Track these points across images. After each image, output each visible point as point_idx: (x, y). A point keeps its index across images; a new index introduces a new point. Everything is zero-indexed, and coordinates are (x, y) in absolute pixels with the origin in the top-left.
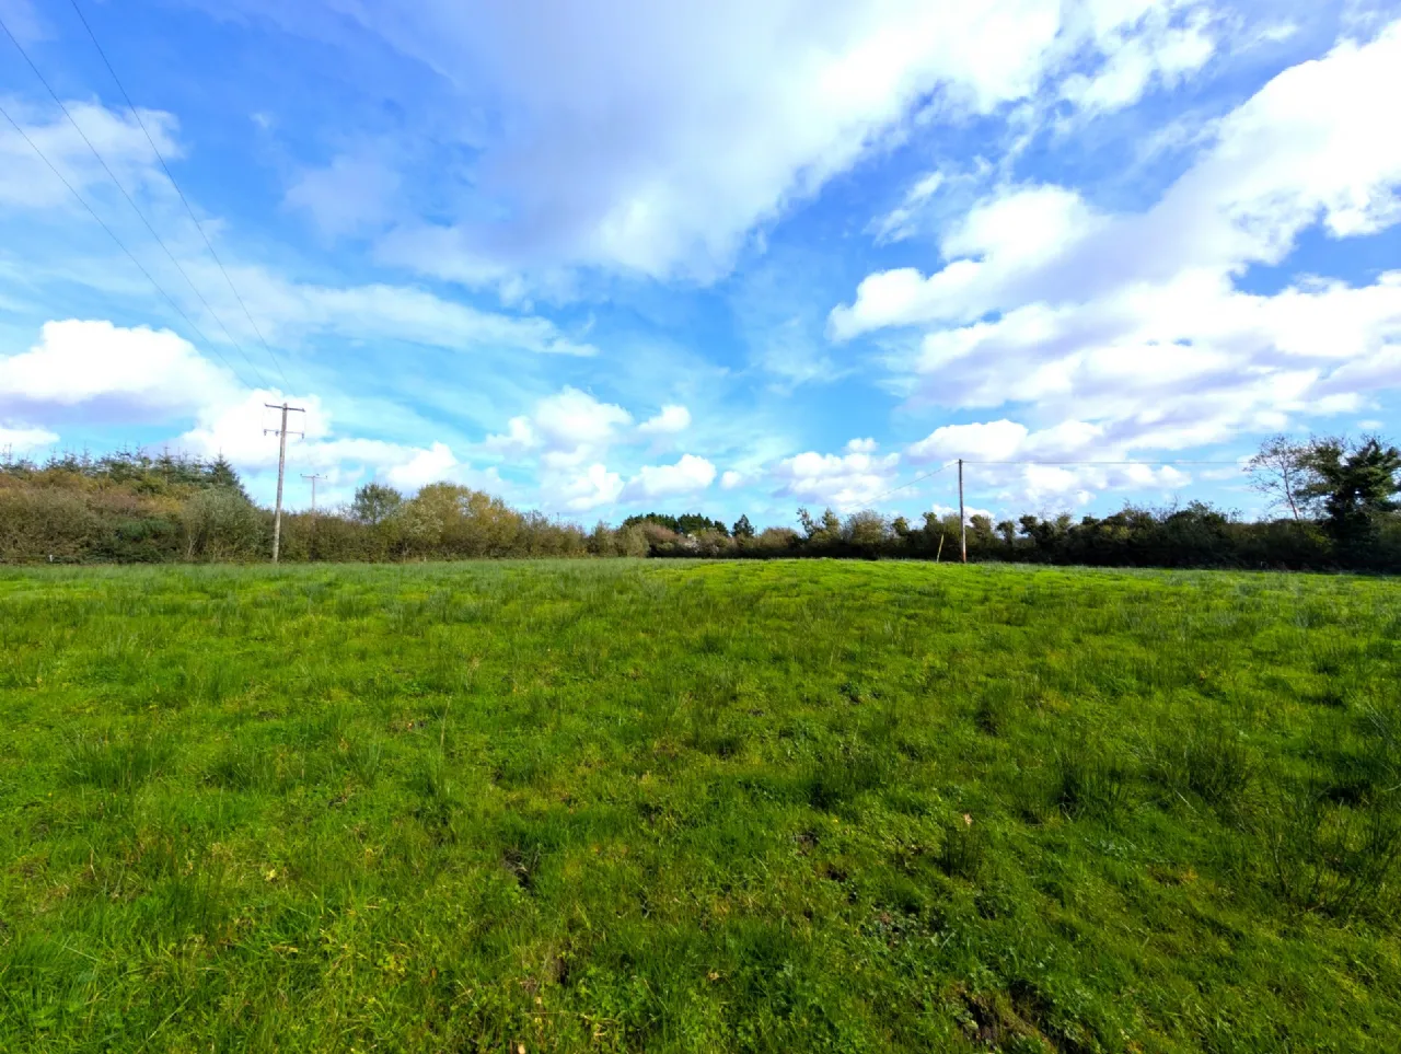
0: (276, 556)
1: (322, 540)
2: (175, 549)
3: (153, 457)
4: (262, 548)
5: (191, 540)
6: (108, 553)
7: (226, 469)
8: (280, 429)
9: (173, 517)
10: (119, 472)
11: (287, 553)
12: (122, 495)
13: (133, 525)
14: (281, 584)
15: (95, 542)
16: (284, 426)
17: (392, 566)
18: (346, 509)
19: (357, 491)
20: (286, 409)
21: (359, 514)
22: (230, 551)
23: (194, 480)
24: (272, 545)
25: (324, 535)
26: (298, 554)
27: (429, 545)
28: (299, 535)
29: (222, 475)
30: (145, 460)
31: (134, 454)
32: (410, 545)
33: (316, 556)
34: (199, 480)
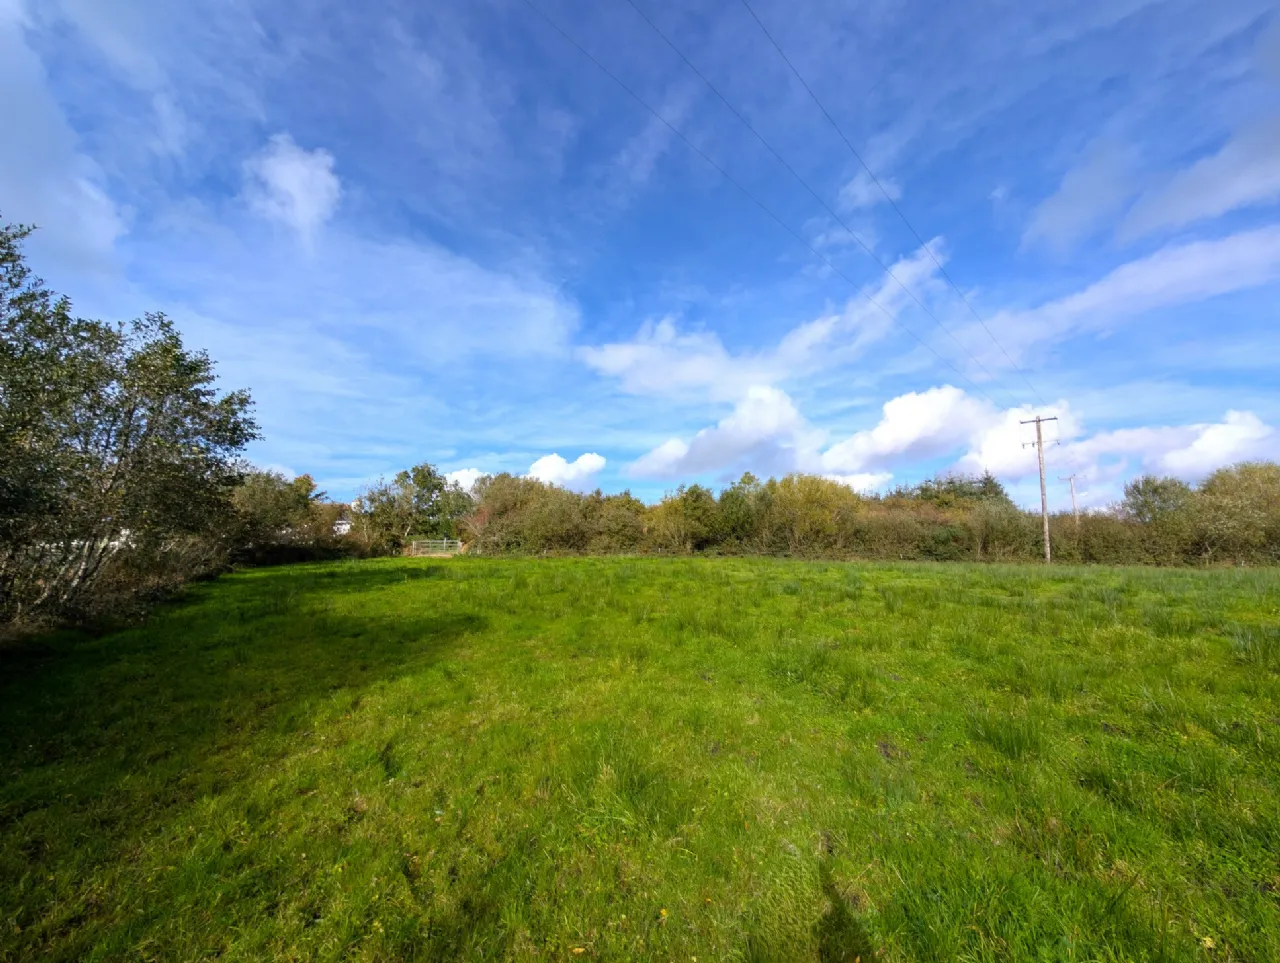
0: (1049, 556)
1: (1094, 541)
2: (969, 550)
3: (943, 480)
4: (1034, 548)
5: (979, 541)
6: (929, 553)
7: (992, 482)
8: (1036, 440)
9: (965, 525)
10: (926, 494)
11: (1060, 553)
12: (928, 511)
13: (942, 533)
14: (1070, 586)
15: (921, 545)
16: (1039, 437)
17: (1189, 571)
18: (1117, 508)
19: (1126, 487)
20: (1038, 421)
21: (1133, 512)
22: (1010, 551)
23: (971, 494)
24: (1043, 546)
25: (1095, 535)
26: (1070, 554)
27: (1246, 546)
28: (1068, 536)
29: (990, 488)
30: (939, 484)
31: (933, 480)
32: (1212, 545)
33: (1089, 557)
34: (975, 494)
